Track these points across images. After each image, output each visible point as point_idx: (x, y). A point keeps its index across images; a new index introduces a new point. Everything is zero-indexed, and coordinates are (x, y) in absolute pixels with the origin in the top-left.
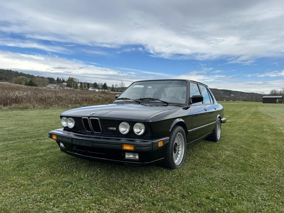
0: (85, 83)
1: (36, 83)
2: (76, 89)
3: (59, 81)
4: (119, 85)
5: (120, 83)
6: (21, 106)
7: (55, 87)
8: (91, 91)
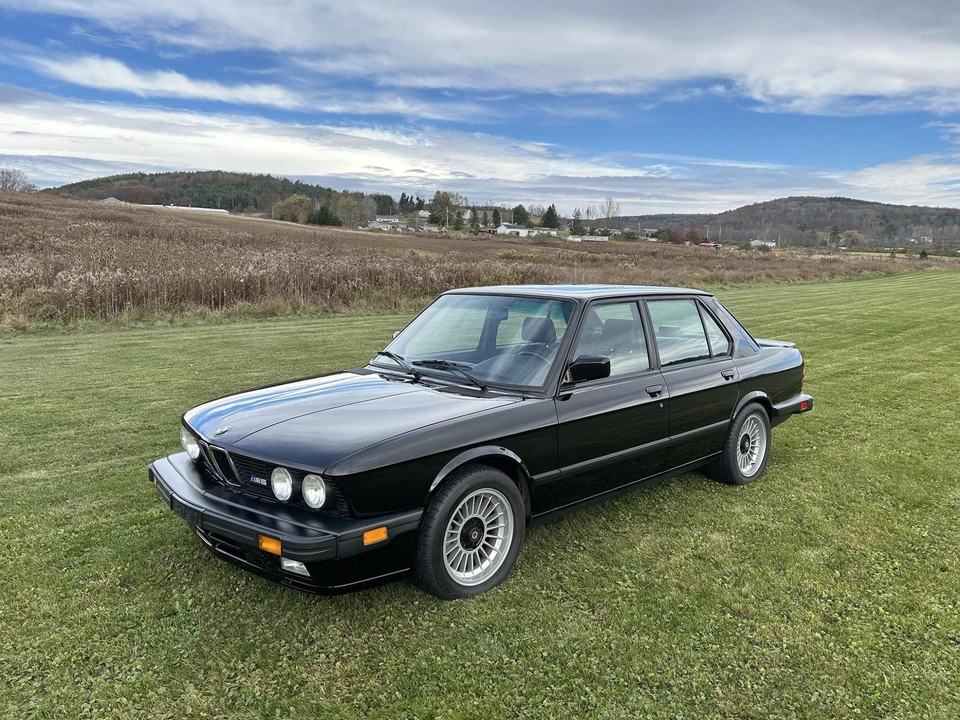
0: (486, 208)
1: (339, 214)
2: (457, 228)
3: (408, 206)
4: (599, 211)
5: (602, 203)
6: (257, 307)
7: (394, 226)
8: (503, 235)
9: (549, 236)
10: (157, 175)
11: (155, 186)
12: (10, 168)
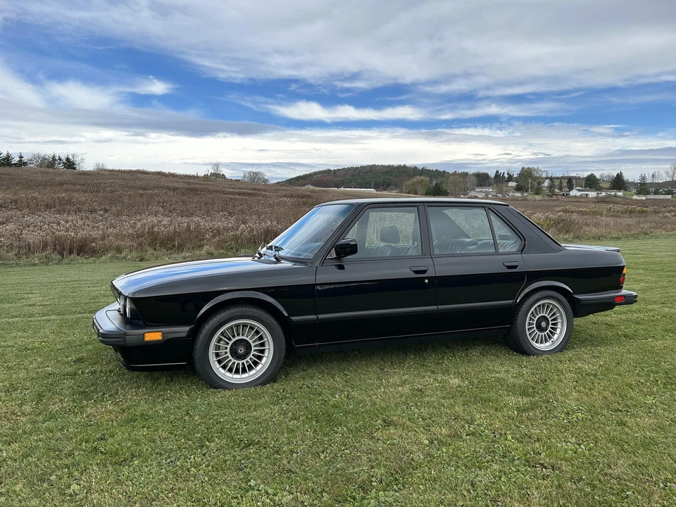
0: (563, 178)
1: (448, 188)
2: (537, 194)
3: (500, 179)
4: (664, 175)
5: (667, 169)
7: (487, 194)
8: (575, 197)
9: (616, 196)
10: (338, 170)
11: (336, 177)
12: (257, 171)
